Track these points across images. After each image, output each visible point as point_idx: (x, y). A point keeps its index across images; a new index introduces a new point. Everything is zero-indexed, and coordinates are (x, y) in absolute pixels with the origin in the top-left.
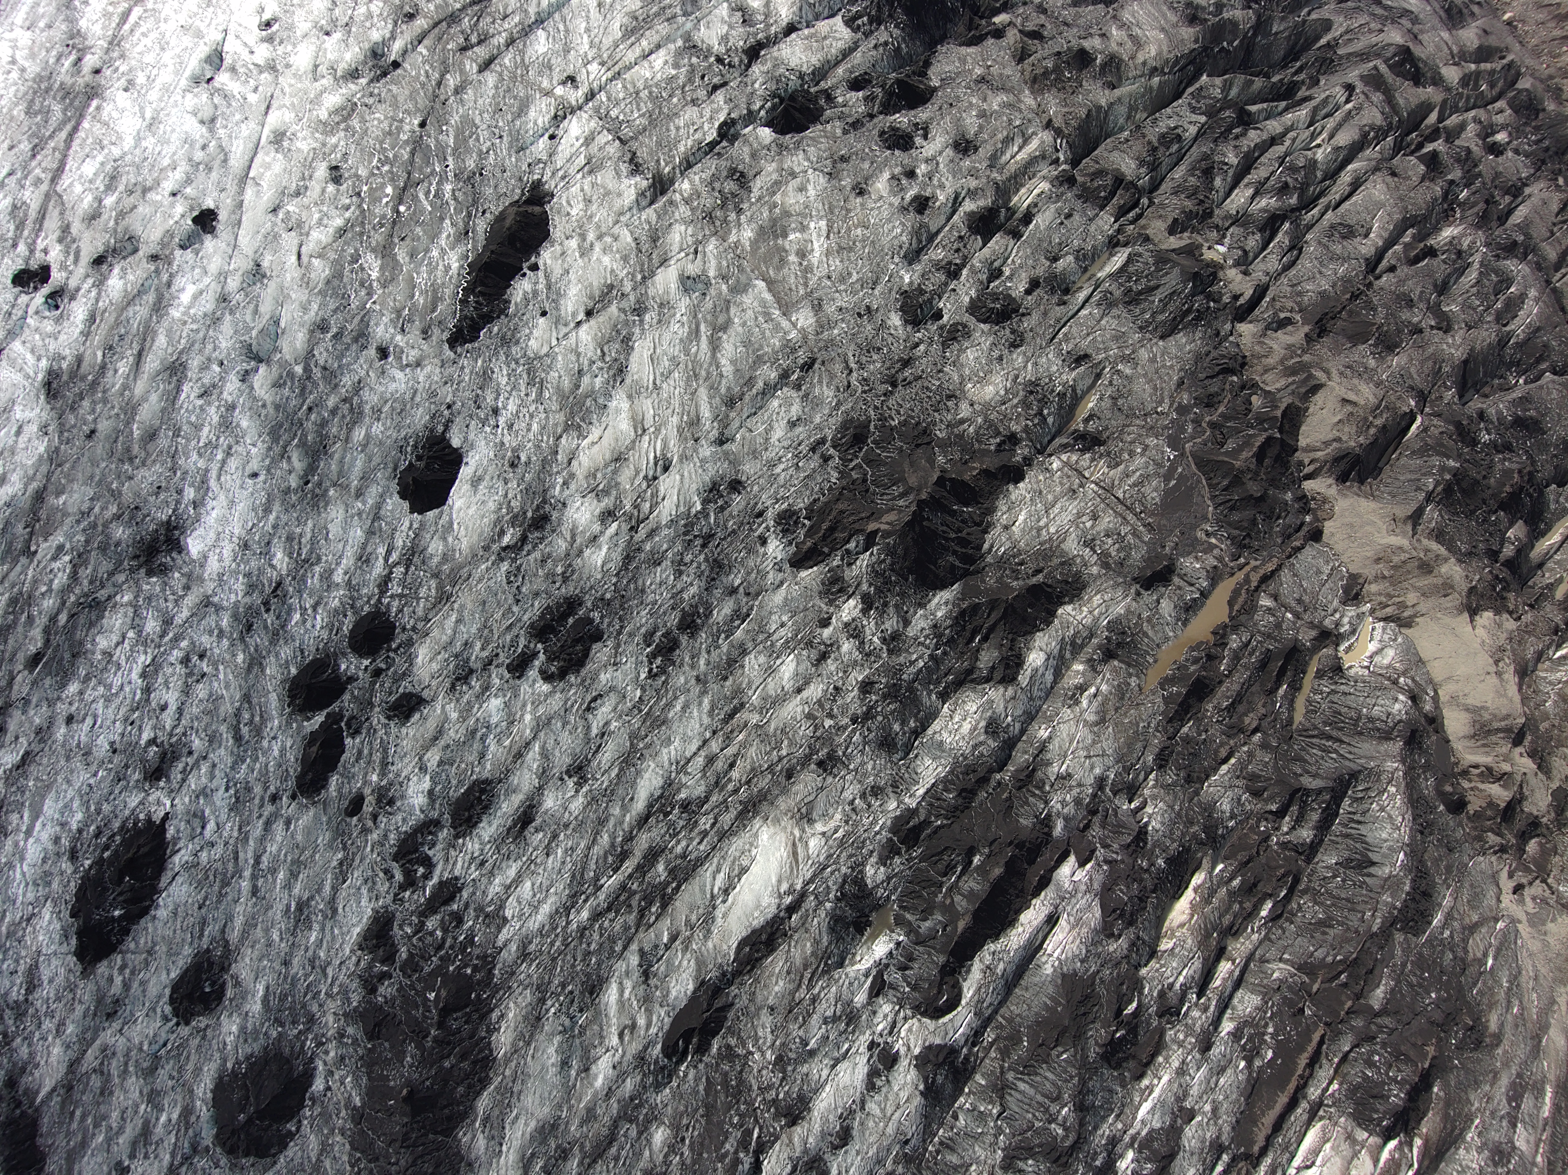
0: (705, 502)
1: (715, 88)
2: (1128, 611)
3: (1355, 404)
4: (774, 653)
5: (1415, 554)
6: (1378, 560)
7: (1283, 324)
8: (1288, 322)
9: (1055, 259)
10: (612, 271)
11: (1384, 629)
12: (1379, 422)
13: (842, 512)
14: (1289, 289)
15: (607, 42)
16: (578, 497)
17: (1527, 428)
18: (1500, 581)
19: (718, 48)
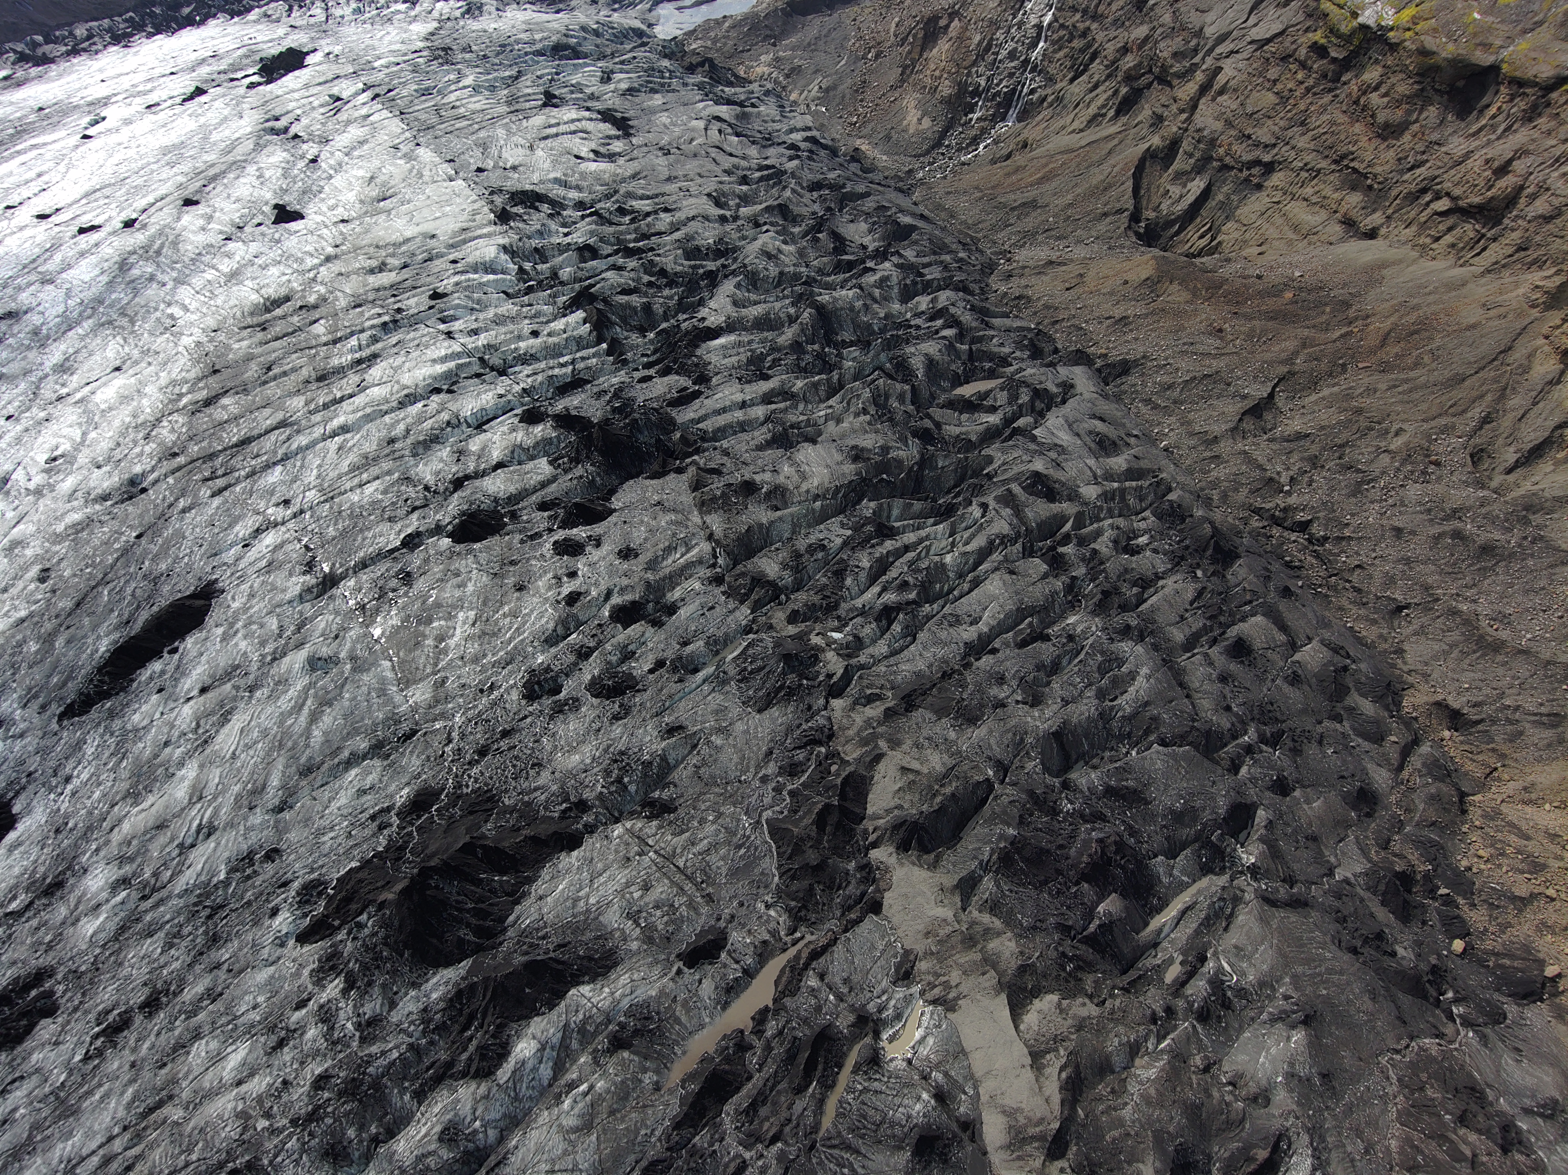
0: (232, 871)
1: (415, 509)
2: (662, 992)
3: (917, 772)
4: (231, 1039)
5: (957, 927)
6: (927, 934)
7: (870, 700)
8: (878, 697)
9: (685, 644)
10: (245, 653)
11: (932, 1014)
12: (948, 790)
13: (361, 881)
14: (884, 669)
15: (333, 474)
16: (102, 865)
17: (1123, 798)
18: (1071, 960)
19: (429, 479)
